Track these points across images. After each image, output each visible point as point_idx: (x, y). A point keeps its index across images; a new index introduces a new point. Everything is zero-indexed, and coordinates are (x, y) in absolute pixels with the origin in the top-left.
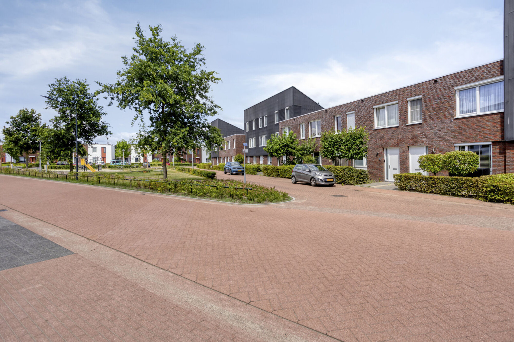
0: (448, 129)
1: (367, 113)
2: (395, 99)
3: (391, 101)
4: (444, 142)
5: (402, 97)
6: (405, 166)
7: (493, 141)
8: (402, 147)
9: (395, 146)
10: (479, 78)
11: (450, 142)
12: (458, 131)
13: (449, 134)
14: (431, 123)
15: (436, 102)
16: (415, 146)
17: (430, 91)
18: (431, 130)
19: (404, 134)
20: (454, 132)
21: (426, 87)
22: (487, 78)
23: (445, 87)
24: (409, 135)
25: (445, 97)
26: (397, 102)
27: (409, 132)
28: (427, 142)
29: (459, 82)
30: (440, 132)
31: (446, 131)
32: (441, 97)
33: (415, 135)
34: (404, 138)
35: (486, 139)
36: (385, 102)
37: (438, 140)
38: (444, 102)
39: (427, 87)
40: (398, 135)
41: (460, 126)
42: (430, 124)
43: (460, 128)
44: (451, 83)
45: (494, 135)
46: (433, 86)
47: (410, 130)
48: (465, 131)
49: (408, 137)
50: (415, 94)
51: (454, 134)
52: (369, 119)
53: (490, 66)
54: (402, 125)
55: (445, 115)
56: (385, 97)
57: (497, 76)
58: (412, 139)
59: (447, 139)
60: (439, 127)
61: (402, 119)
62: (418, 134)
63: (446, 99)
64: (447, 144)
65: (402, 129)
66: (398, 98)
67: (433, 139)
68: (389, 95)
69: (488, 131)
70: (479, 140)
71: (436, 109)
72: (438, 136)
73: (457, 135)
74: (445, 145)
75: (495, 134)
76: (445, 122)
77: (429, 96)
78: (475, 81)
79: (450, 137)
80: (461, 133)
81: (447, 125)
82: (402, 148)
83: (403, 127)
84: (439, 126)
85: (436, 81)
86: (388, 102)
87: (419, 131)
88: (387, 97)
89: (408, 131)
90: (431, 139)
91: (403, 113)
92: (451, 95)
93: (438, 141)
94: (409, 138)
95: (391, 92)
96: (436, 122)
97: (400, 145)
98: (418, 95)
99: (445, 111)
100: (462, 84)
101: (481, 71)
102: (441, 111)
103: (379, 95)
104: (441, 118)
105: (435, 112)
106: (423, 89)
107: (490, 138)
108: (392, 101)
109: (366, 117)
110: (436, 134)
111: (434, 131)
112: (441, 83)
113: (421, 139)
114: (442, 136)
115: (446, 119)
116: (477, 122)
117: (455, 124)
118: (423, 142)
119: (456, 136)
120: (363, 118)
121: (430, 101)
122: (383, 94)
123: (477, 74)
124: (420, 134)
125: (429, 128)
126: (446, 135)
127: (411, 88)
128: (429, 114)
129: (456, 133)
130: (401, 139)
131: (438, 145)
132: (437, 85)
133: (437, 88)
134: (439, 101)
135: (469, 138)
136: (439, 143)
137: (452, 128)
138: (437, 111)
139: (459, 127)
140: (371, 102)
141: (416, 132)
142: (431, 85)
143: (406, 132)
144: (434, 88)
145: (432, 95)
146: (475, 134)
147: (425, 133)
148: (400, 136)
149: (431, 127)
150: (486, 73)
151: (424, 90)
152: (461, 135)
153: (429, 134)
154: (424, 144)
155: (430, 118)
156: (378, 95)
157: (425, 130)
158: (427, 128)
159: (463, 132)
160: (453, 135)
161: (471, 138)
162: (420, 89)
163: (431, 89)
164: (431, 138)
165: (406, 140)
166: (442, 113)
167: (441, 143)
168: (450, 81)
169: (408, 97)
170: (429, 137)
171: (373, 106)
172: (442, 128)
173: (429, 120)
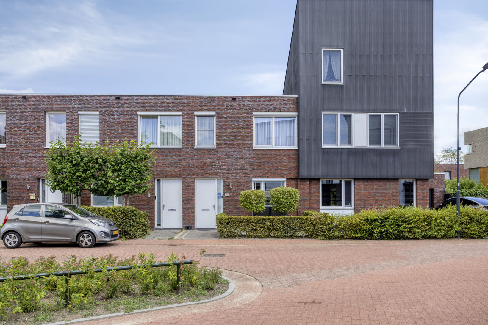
0: (246, 160)
1: (127, 119)
2: (178, 109)
3: (169, 110)
4: (242, 176)
5: (189, 109)
6: (190, 206)
7: (288, 177)
8: (187, 178)
9: (175, 177)
10: (277, 109)
11: (248, 176)
12: (257, 163)
13: (247, 166)
14: (227, 151)
15: (233, 126)
16: (206, 178)
17: (226, 109)
18: (227, 160)
19: (189, 161)
20: (252, 165)
21: (222, 103)
22: (284, 111)
23: (243, 110)
24: (198, 163)
25: (243, 122)
26: (180, 113)
27: (198, 159)
28: (221, 175)
29: (258, 108)
30: (238, 163)
31: (244, 162)
32: (240, 120)
33: (205, 164)
34: (190, 166)
35: (282, 175)
36: (160, 109)
37: (235, 172)
38: (242, 127)
39: (223, 104)
40: (180, 160)
41: (259, 158)
42: (225, 152)
43: (259, 161)
44: (250, 106)
45: (289, 172)
46: (230, 104)
47: (199, 156)
48: (264, 165)
49: (196, 165)
50: (206, 108)
51: (252, 166)
52: (129, 131)
53: (286, 99)
54: (187, 148)
55: (243, 143)
56: (160, 102)
57: (292, 111)
58: (201, 168)
59: (245, 172)
60: (236, 157)
61: (187, 139)
62: (210, 162)
63: (244, 124)
64: (245, 178)
65: (187, 153)
66: (181, 108)
67: (230, 171)
68: (168, 101)
69: (284, 167)
70: (276, 176)
71: (233, 134)
72: (235, 168)
73: (255, 168)
74: (243, 179)
75: (290, 170)
76: (243, 151)
77: (225, 116)
78: (274, 111)
79: (248, 170)
80: (260, 166)
81: (245, 155)
82: (187, 180)
83: (188, 150)
84: (236, 155)
85: (234, 99)
86: (165, 110)
87: (211, 158)
88: (164, 102)
89: (196, 157)
90: (227, 171)
91: (189, 131)
92: (250, 120)
93: (234, 173)
94: (197, 167)
95: (171, 96)
96: (233, 149)
97: (184, 176)
98: (211, 111)
99: (243, 138)
100: (261, 111)
101: (278, 102)
102: (239, 138)
103: (150, 97)
104: (238, 146)
105: (232, 138)
106: (218, 105)
107: (286, 175)
108: (171, 111)
109: (124, 127)
110: (232, 164)
111: (230, 160)
112: (239, 104)
113: (214, 169)
114: (239, 168)
115: (244, 148)
116: (275, 156)
117: (254, 155)
118: (216, 174)
119: (254, 169)
120: (117, 127)
121: (226, 122)
122: (157, 96)
123: (275, 104)
124: (213, 162)
125: (225, 157)
126: (244, 167)
127: (201, 100)
128: (225, 139)
129: (255, 165)
130: (184, 167)
131: (235, 178)
132: (235, 104)
133: (235, 109)
134: (237, 124)
135: (267, 173)
136: (236, 176)
137: (251, 160)
138: (235, 136)
139: (258, 159)
140: (135, 104)
141: (206, 160)
142: (227, 103)
143: (193, 158)
144: (232, 107)
145: (228, 115)
146: (273, 169)
147: (219, 162)
148: (184, 163)
149: (226, 155)
150: (283, 106)
151: (219, 106)
152: (260, 169)
153: (224, 164)
154: (217, 176)
155: (226, 143)
156: (148, 96)
157: (218, 158)
158: (222, 157)
159: (262, 165)
160: (251, 168)
161: (269, 173)
162: (213, 103)
163: (227, 107)
164: (226, 169)
165: (192, 169)
166: (240, 139)
167: (238, 177)
168: (250, 104)
169: (197, 111)
170: (223, 167)
171: (137, 111)
172: (239, 158)
173: (225, 146)
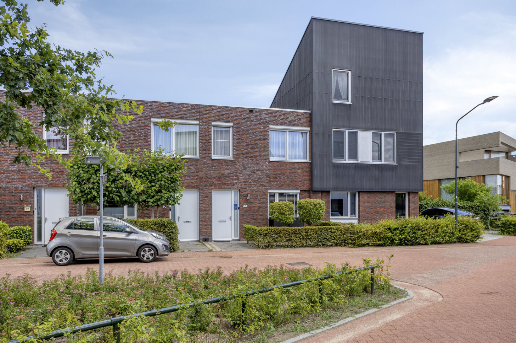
0: (263, 172)
1: (140, 126)
2: (195, 118)
3: (186, 119)
4: (259, 187)
5: (206, 119)
6: (207, 217)
7: (302, 189)
8: (204, 189)
9: (192, 187)
10: (292, 123)
11: (265, 187)
12: (273, 175)
13: (264, 178)
14: (245, 162)
15: (250, 138)
16: (225, 190)
17: (243, 121)
18: (244, 171)
19: (207, 172)
20: (269, 176)
21: (239, 114)
22: (298, 126)
23: (260, 122)
24: (216, 174)
25: (260, 134)
26: (197, 122)
27: (215, 170)
28: (239, 186)
29: (275, 121)
30: (255, 175)
31: (261, 174)
32: (257, 133)
33: (223, 175)
34: (207, 177)
35: (297, 187)
36: (176, 117)
37: (252, 183)
38: (259, 139)
39: (240, 116)
40: (198, 171)
41: (275, 170)
42: (243, 163)
43: (275, 173)
44: (267, 119)
45: (303, 184)
46: (247, 116)
47: (217, 167)
48: (280, 177)
49: (214, 176)
50: (224, 119)
51: (269, 178)
52: (142, 138)
53: (300, 114)
54: (205, 158)
55: (260, 155)
56: (176, 110)
57: (305, 126)
58: (219, 179)
59: (261, 184)
60: (254, 168)
61: (204, 149)
62: (228, 173)
63: (261, 137)
64: (262, 190)
65: (205, 163)
66: (198, 117)
67: (247, 182)
68: (185, 109)
69: (298, 179)
70: (291, 188)
71: (250, 146)
72: (253, 180)
73: (272, 180)
74: (260, 190)
75: (303, 183)
76: (260, 163)
77: (242, 128)
78: (289, 125)
79: (265, 182)
80: (276, 178)
81: (262, 167)
82: (205, 191)
83: (205, 160)
84: (253, 167)
85: (251, 111)
86: (181, 118)
87: (229, 170)
88: (180, 110)
89: (213, 167)
90: (244, 182)
91: (207, 141)
92: (266, 133)
93: (251, 185)
94: (215, 178)
95: (188, 104)
96: (251, 161)
97: (201, 187)
98: (229, 122)
99: (260, 150)
100: (277, 125)
101: (293, 116)
102: (256, 150)
103: (165, 104)
104: (255, 158)
105: (249, 149)
106: (236, 116)
107: (300, 187)
108: (188, 119)
109: (136, 134)
110: (249, 176)
111: (247, 172)
112: (256, 116)
113: (231, 180)
114: (256, 179)
115: (261, 160)
116: (290, 168)
117: (270, 168)
118: (234, 185)
119: (270, 181)
120: (129, 133)
121: (243, 134)
122: (173, 103)
123: (290, 118)
124: (231, 174)
125: (242, 168)
126: (260, 179)
127: (219, 110)
128: (242, 150)
129: (271, 177)
130: (202, 178)
131: (252, 190)
132: (252, 116)
133: (252, 121)
134: (254, 136)
135: (282, 185)
136: (253, 188)
137: (267, 172)
138: (252, 148)
139: (274, 172)
140: (148, 110)
141: (224, 171)
142: (245, 114)
143: (210, 169)
144: (249, 119)
145: (246, 126)
146: (288, 181)
147: (236, 173)
148: (202, 174)
149: (244, 166)
150: (297, 120)
151: (237, 118)
152: (276, 181)
153: (241, 175)
154: (235, 188)
155: (243, 155)
156: (163, 103)
157: (236, 170)
158: (240, 168)
159: (278, 177)
160: (268, 180)
161: (285, 185)
162: (231, 114)
163: (244, 119)
164: (244, 180)
165: (210, 180)
166: (257, 151)
167: (255, 188)
168: (266, 117)
169: (215, 121)
170: (241, 178)
171: (151, 117)
172: (256, 170)
173: (242, 157)
